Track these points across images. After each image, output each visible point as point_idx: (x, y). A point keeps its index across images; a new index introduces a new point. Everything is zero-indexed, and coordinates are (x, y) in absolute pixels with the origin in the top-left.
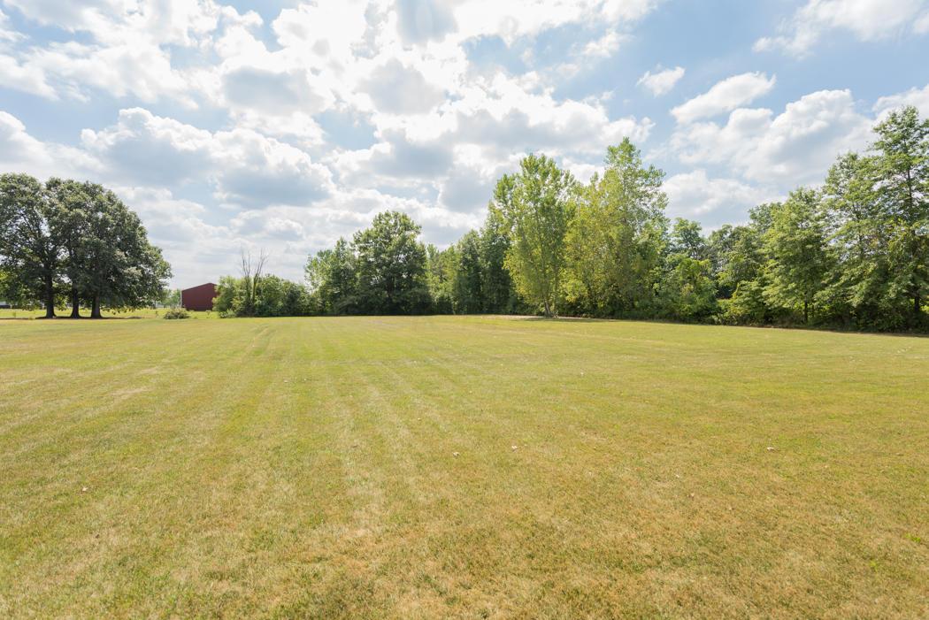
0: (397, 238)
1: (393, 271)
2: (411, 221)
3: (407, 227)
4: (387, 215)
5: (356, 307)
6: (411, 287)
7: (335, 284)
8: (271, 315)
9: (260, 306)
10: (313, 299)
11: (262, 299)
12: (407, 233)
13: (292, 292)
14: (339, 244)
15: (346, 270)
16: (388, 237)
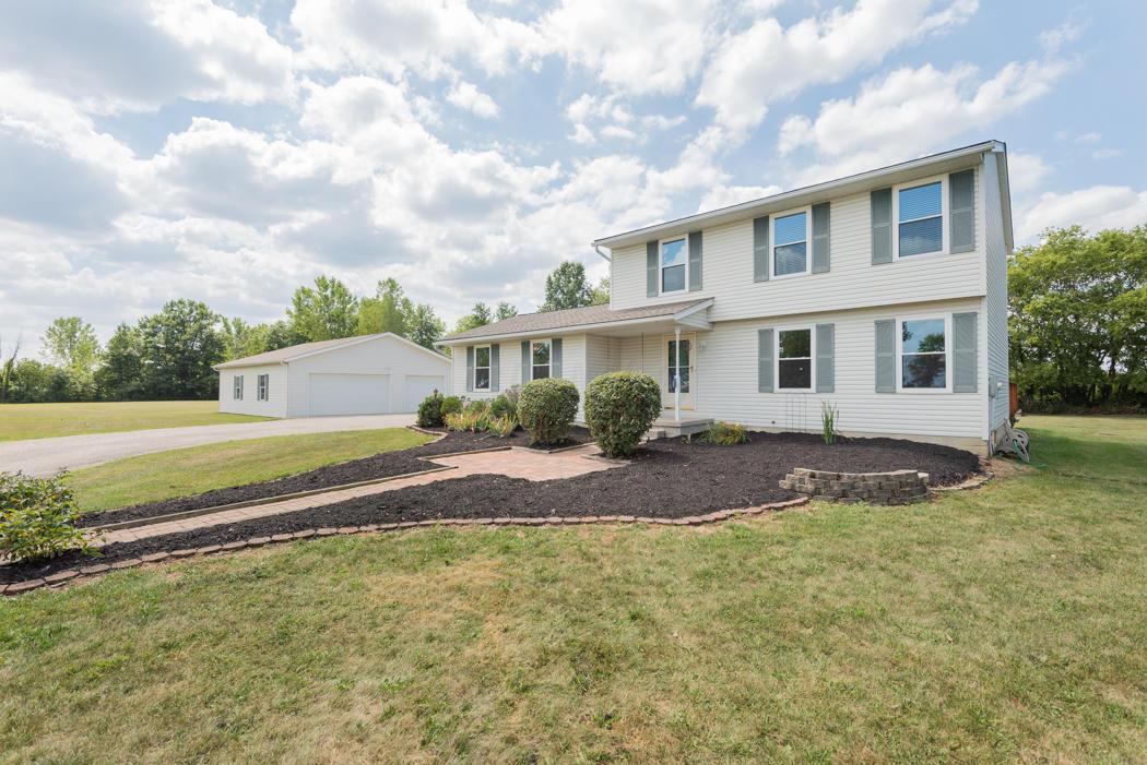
0: (192, 328)
1: (189, 358)
2: (209, 311)
3: (204, 316)
4: (180, 302)
5: (143, 393)
6: (208, 375)
7: (115, 370)
8: (32, 401)
9: (17, 393)
10: (85, 385)
11: (19, 385)
12: (204, 322)
13: (58, 376)
14: (119, 329)
15: (129, 357)
16: (183, 323)
